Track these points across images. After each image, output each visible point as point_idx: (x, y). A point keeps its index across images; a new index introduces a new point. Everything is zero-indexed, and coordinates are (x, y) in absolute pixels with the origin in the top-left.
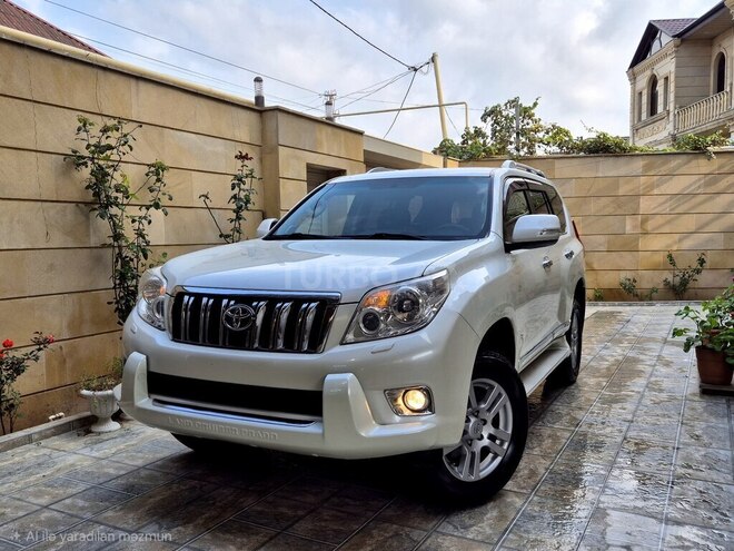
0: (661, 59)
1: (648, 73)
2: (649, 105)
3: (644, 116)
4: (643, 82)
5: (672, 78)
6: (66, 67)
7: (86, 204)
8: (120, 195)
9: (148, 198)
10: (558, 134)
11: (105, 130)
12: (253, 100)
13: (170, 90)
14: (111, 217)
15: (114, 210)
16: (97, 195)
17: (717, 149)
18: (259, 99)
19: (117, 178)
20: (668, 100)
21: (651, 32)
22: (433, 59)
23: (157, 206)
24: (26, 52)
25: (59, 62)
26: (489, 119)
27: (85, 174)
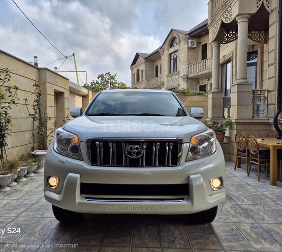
0: (140, 64)
1: (137, 68)
2: (137, 78)
3: (136, 81)
4: (135, 71)
5: (144, 71)
10: (122, 85)
12: (34, 64)
18: (36, 64)
20: (143, 78)
21: (137, 56)
22: (74, 55)
23: (14, 102)
26: (100, 78)
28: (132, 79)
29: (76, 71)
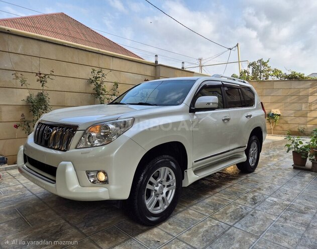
6: (90, 54)
7: (94, 94)
8: (103, 92)
9: (112, 93)
11: (98, 73)
12: (154, 62)
13: (123, 60)
14: (100, 98)
15: (101, 96)
16: (96, 91)
18: (156, 62)
19: (103, 86)
22: (237, 45)
23: (114, 95)
24: (79, 50)
25: (88, 52)
26: (251, 67)
27: (93, 86)
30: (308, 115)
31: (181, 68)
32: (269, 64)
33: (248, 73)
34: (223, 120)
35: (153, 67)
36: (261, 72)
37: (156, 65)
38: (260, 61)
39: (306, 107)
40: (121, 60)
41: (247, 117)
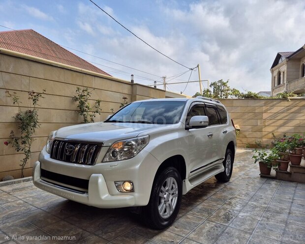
0: (282, 65)
1: (277, 70)
2: (278, 81)
3: (276, 85)
4: (276, 73)
5: (286, 72)
6: (75, 74)
7: (78, 111)
8: (87, 109)
9: (95, 110)
10: (235, 92)
11: (83, 91)
12: (130, 81)
14: (84, 115)
15: (85, 113)
16: (81, 108)
17: (291, 98)
18: (132, 81)
19: (86, 104)
20: (284, 79)
22: (198, 66)
23: (97, 112)
24: (64, 70)
25: (73, 72)
26: (212, 86)
27: (78, 103)
28: (272, 82)
29: (200, 81)
30: (263, 130)
31: (153, 87)
32: (228, 84)
33: (210, 92)
34: (209, 136)
35: (129, 86)
36: (221, 92)
37: (132, 84)
38: (221, 81)
39: (261, 123)
40: (101, 79)
41: (224, 132)
